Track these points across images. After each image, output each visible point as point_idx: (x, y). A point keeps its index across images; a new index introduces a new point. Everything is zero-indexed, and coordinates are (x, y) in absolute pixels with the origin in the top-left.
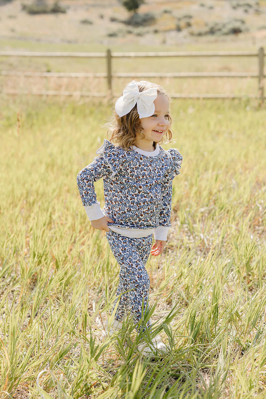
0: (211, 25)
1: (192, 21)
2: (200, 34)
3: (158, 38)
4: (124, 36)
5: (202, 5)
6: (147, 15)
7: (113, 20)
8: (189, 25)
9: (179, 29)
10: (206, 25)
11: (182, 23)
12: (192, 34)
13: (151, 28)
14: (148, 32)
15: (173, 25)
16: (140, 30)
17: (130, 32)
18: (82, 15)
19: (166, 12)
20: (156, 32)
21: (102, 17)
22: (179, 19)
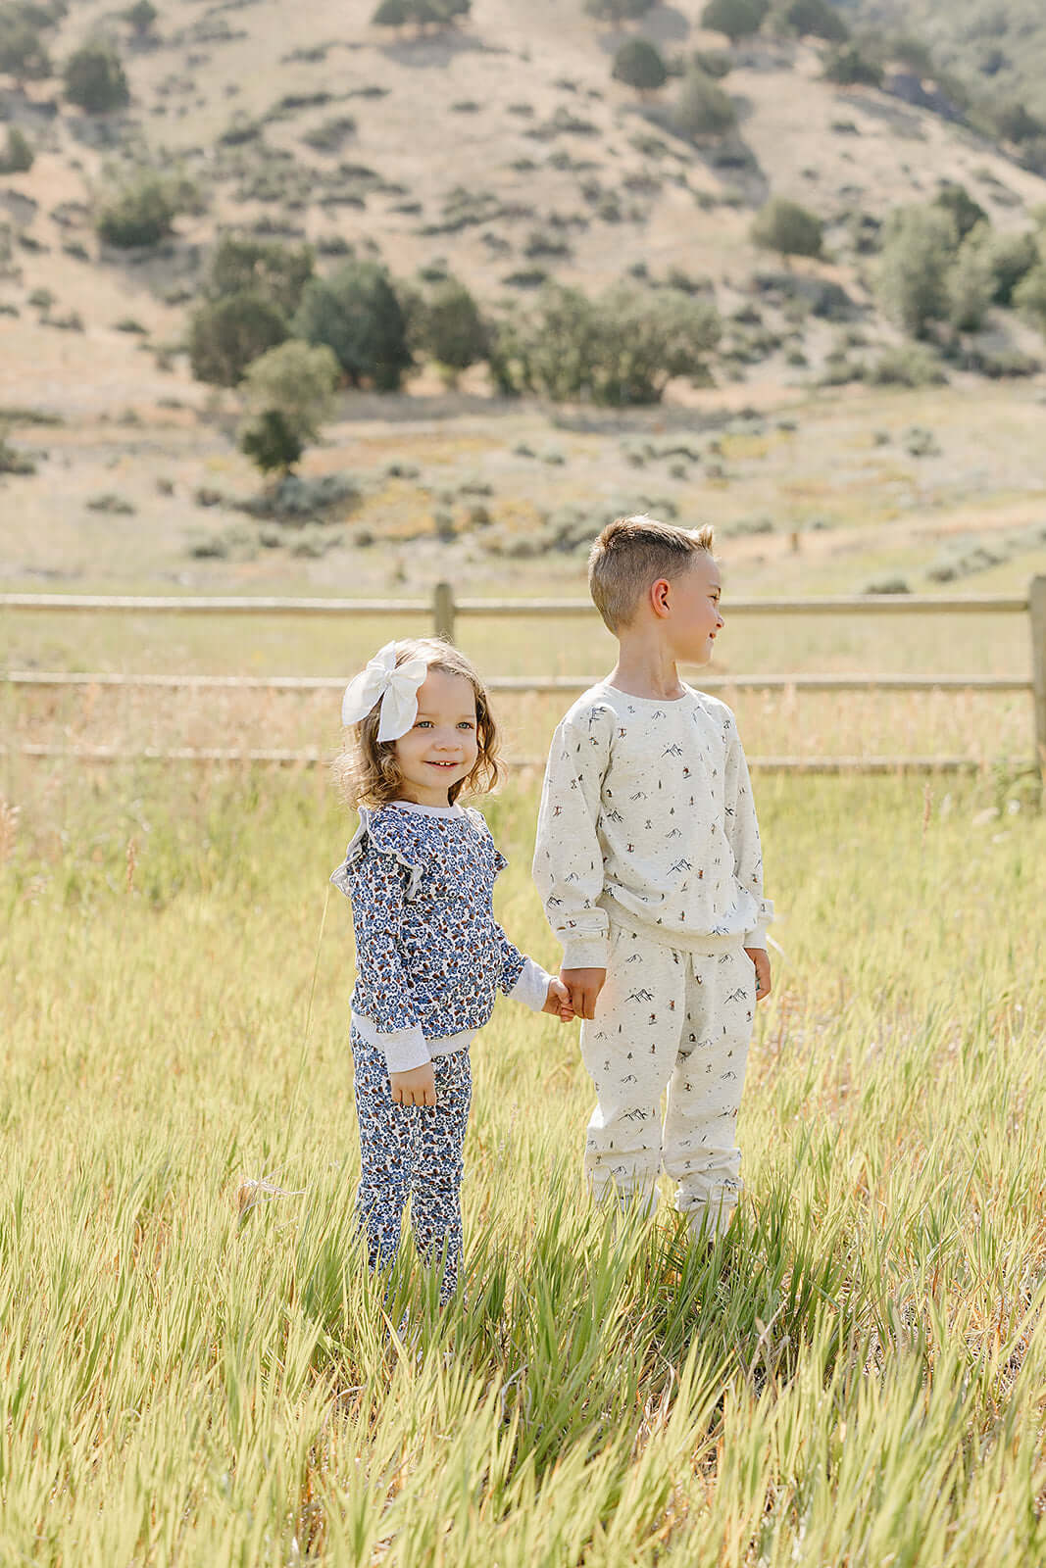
0: (560, 519)
1: (493, 506)
2: (522, 552)
3: (377, 564)
4: (252, 557)
5: (524, 452)
6: (328, 482)
7: (207, 500)
8: (482, 519)
9: (447, 534)
10: (545, 519)
11: (459, 513)
12: (495, 550)
13: (348, 530)
14: (335, 543)
15: (424, 519)
16: (309, 533)
17: (271, 544)
18: (97, 480)
19: (396, 473)
20: (366, 541)
21: (167, 489)
22: (447, 500)
